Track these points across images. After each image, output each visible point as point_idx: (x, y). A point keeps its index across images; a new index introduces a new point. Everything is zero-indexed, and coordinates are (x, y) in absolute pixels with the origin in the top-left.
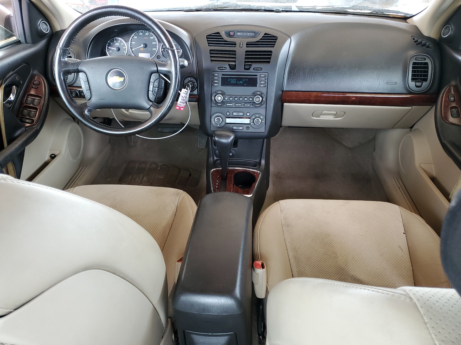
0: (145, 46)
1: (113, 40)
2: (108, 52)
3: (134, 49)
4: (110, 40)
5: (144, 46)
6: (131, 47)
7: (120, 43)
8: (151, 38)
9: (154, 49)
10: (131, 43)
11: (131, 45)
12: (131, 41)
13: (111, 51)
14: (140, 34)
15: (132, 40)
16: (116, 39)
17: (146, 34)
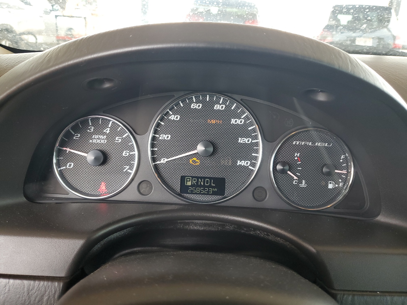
0: (211, 149)
1: (85, 123)
2: (58, 165)
3: (163, 161)
4: (73, 124)
5: (205, 151)
6: (153, 153)
7: (110, 137)
8: (233, 121)
9: (243, 163)
10: (154, 139)
11: (153, 146)
12: (156, 132)
13: (70, 165)
14: (193, 106)
15: (158, 125)
16: (98, 119)
17: (217, 107)
